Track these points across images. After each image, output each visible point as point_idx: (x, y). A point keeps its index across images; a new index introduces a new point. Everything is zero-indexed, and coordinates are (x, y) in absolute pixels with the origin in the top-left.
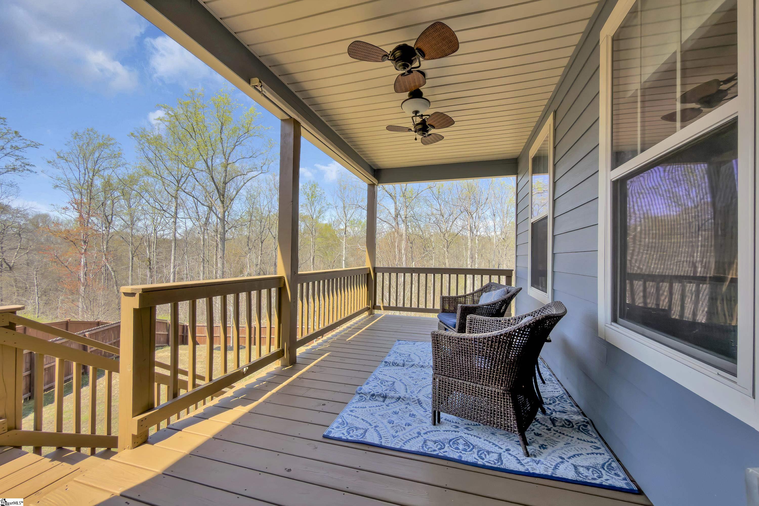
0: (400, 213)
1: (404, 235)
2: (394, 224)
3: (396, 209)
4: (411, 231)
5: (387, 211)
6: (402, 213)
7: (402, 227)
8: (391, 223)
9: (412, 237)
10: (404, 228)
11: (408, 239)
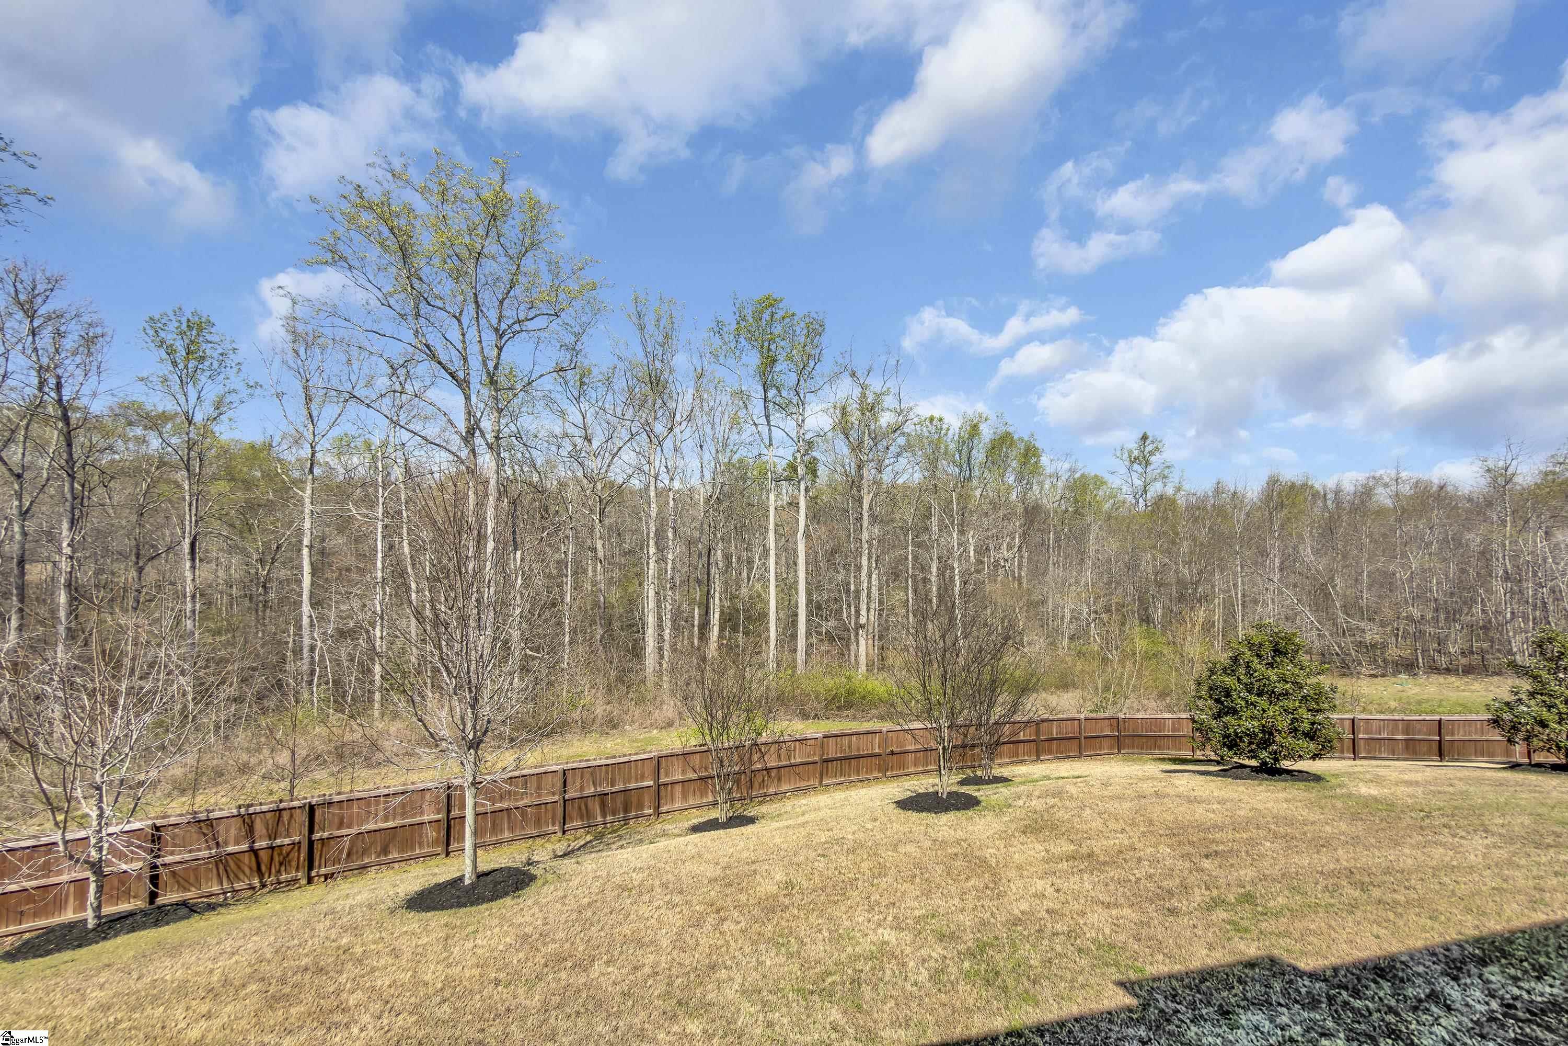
0: (482, 425)
1: (493, 482)
2: (464, 454)
3: (469, 413)
4: (509, 472)
5: (444, 418)
6: (486, 424)
7: (486, 461)
8: (454, 449)
9: (514, 490)
10: (493, 464)
11: (503, 491)
